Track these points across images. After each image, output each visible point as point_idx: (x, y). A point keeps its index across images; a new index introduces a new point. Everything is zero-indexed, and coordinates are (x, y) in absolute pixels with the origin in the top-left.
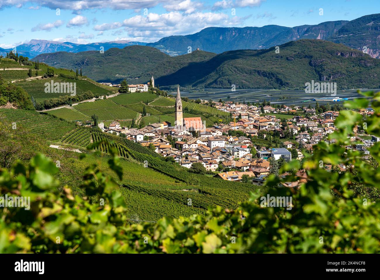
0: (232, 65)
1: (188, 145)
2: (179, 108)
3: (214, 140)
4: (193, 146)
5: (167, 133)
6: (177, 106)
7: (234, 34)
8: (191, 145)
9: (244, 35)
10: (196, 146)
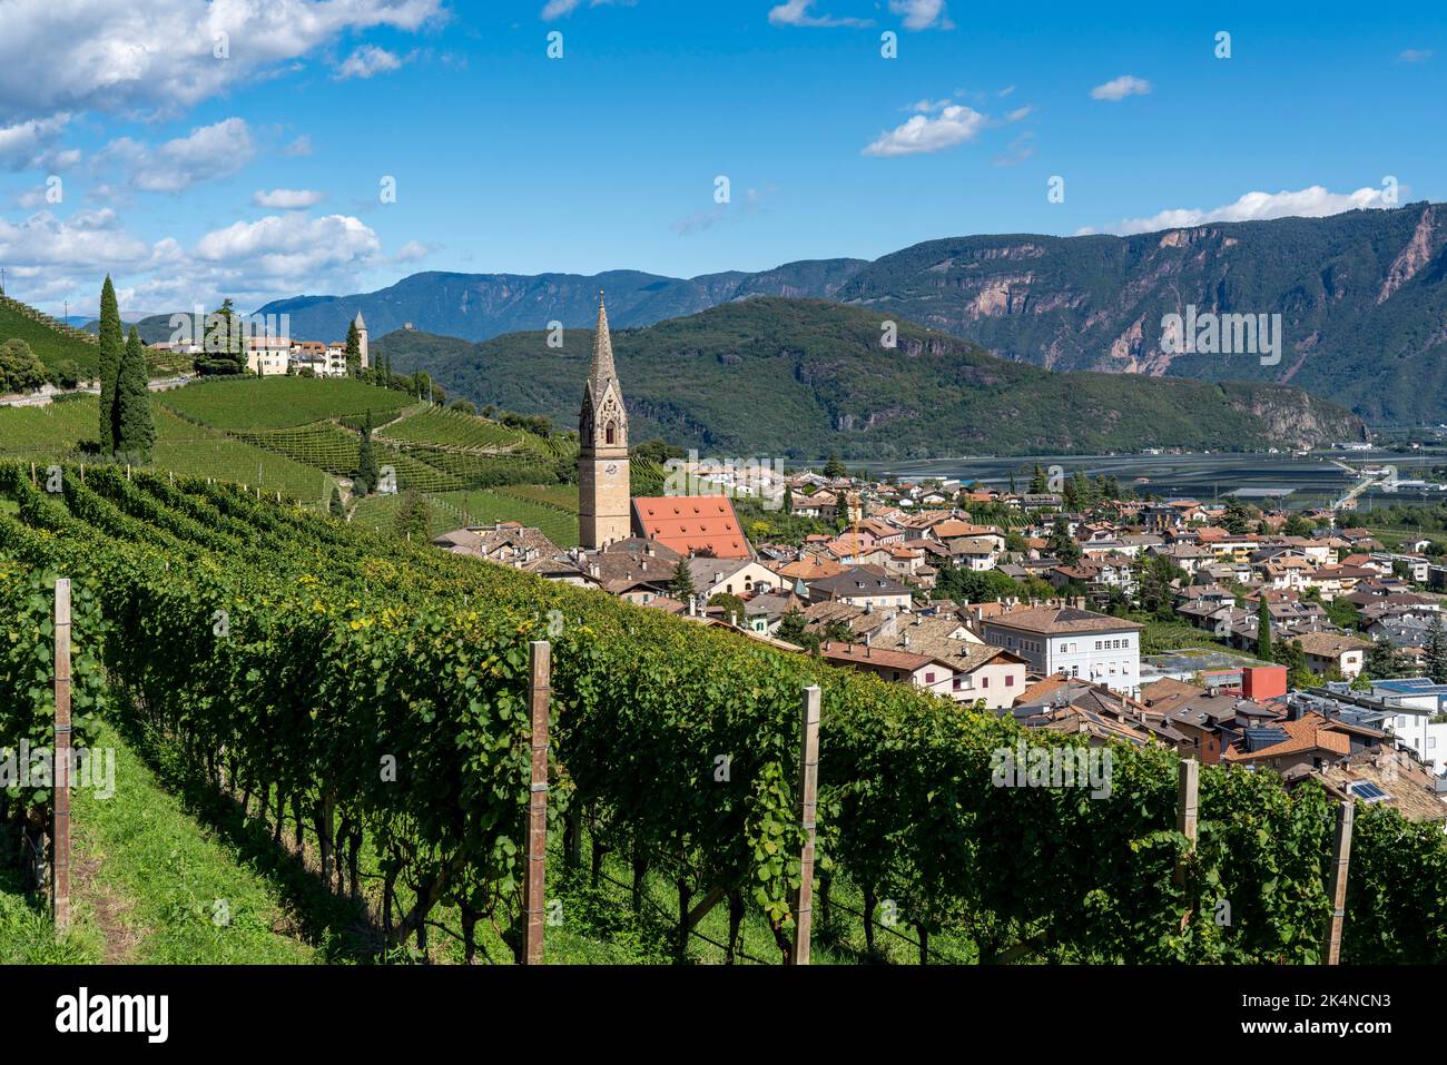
0: (533, 378)
1: (956, 672)
2: (610, 439)
3: (1062, 626)
4: (985, 683)
5: (660, 577)
6: (598, 421)
7: (505, 295)
8: (977, 677)
9: (540, 298)
10: (1009, 681)
